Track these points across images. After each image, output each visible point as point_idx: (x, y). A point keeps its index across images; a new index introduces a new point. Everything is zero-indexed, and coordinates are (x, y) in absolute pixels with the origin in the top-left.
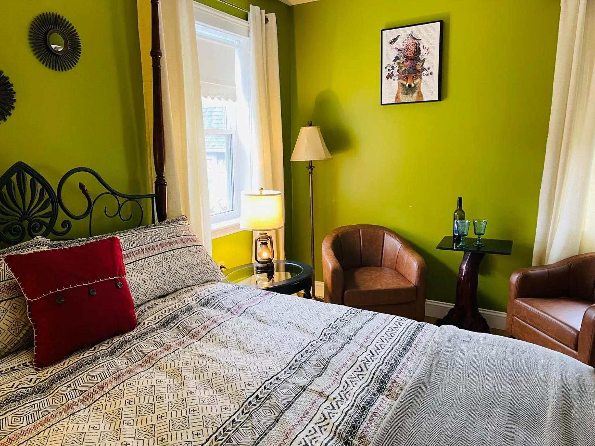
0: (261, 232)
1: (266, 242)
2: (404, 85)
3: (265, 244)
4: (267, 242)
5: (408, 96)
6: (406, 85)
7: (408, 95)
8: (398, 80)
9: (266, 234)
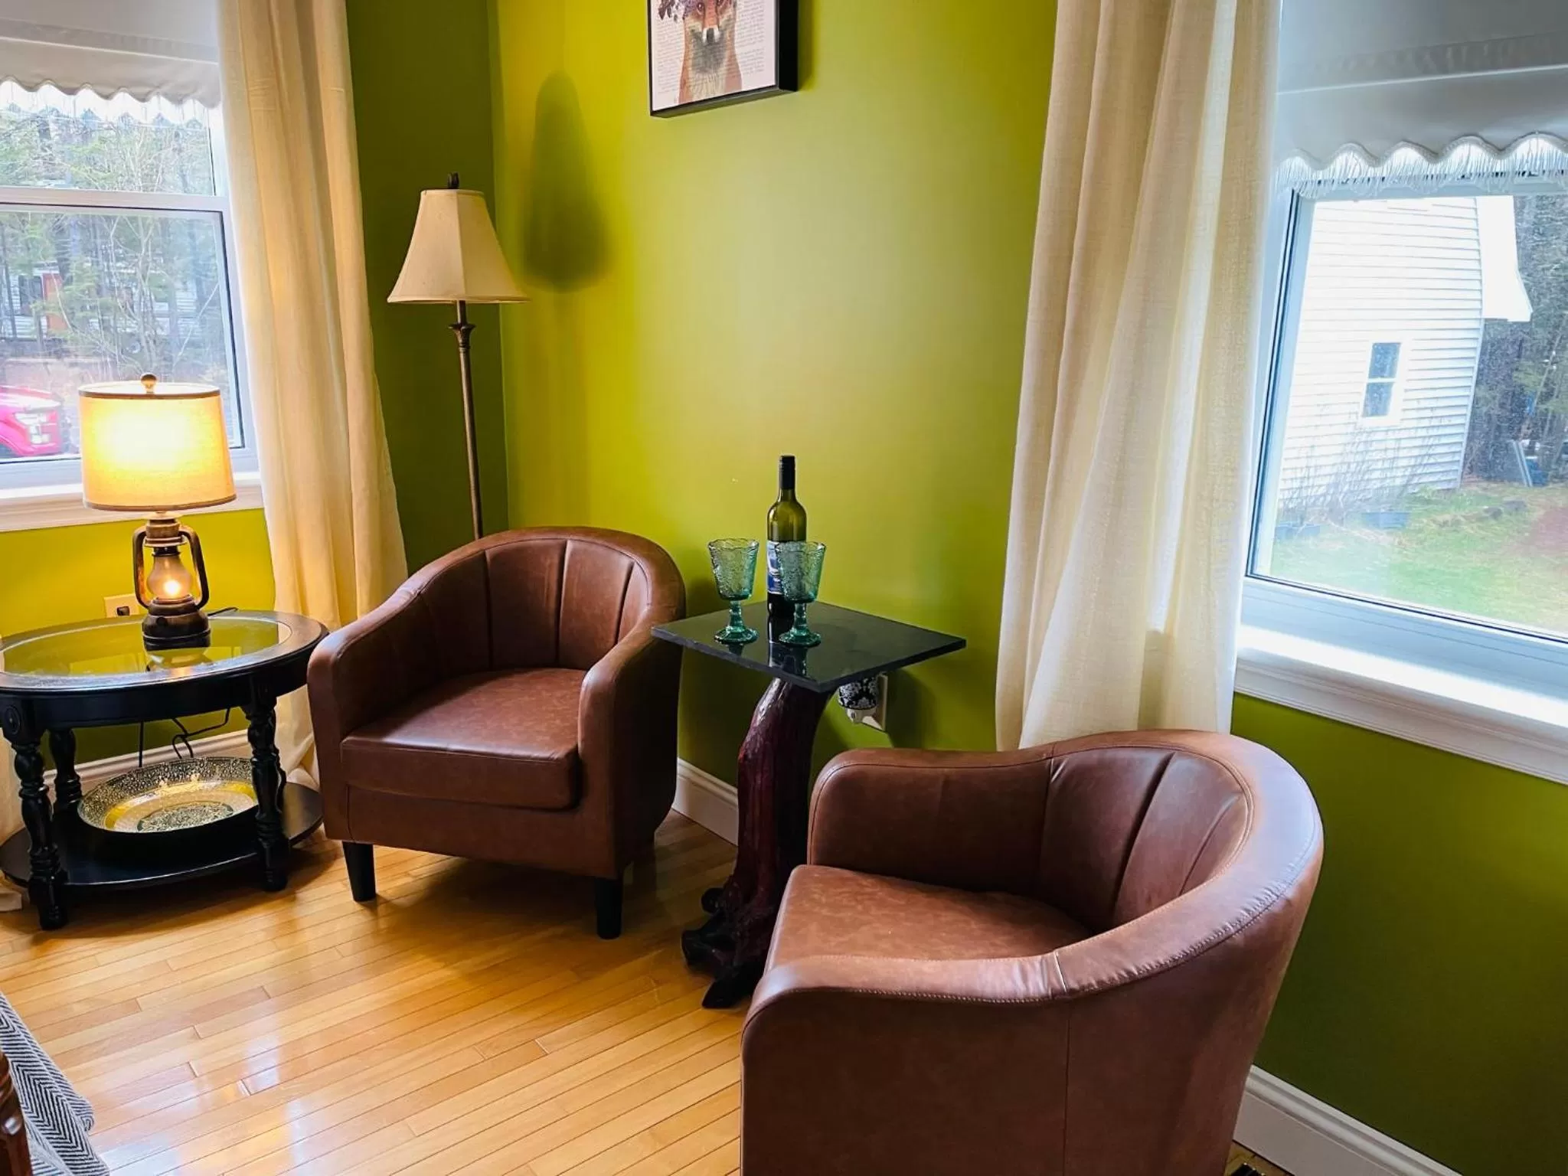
0: (153, 515)
1: (175, 547)
2: (697, 36)
3: (173, 552)
4: (179, 549)
5: (706, 76)
6: (701, 33)
7: (706, 71)
8: (684, 19)
9: (172, 521)
